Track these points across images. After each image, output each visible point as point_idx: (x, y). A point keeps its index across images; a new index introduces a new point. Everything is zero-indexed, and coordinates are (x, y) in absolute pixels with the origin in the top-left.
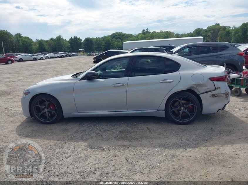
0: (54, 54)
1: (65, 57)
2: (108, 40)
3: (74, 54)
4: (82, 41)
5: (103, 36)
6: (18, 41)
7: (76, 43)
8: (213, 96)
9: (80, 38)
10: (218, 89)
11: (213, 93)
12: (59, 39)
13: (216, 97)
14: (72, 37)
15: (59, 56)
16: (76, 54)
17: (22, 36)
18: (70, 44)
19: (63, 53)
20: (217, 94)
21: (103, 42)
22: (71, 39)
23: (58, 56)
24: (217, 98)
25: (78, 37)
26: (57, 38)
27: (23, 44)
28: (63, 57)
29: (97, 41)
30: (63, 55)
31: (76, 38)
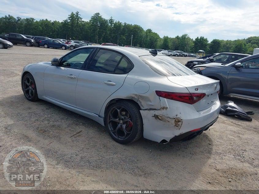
0: (169, 51)
1: (179, 56)
2: (241, 45)
3: (192, 54)
4: (208, 43)
5: (237, 39)
6: (147, 36)
7: (201, 44)
8: (156, 117)
9: (207, 39)
10: (165, 110)
11: (157, 113)
12: (184, 38)
13: (159, 119)
14: (198, 37)
15: (173, 54)
16: (194, 55)
17: (152, 32)
18: (194, 44)
19: (178, 52)
20: (161, 117)
21: (234, 46)
22: (197, 39)
23: (171, 54)
24: (161, 121)
25: (205, 38)
26: (183, 36)
27: (150, 39)
28: (176, 55)
29: (227, 44)
30: (177, 54)
31: (202, 38)
